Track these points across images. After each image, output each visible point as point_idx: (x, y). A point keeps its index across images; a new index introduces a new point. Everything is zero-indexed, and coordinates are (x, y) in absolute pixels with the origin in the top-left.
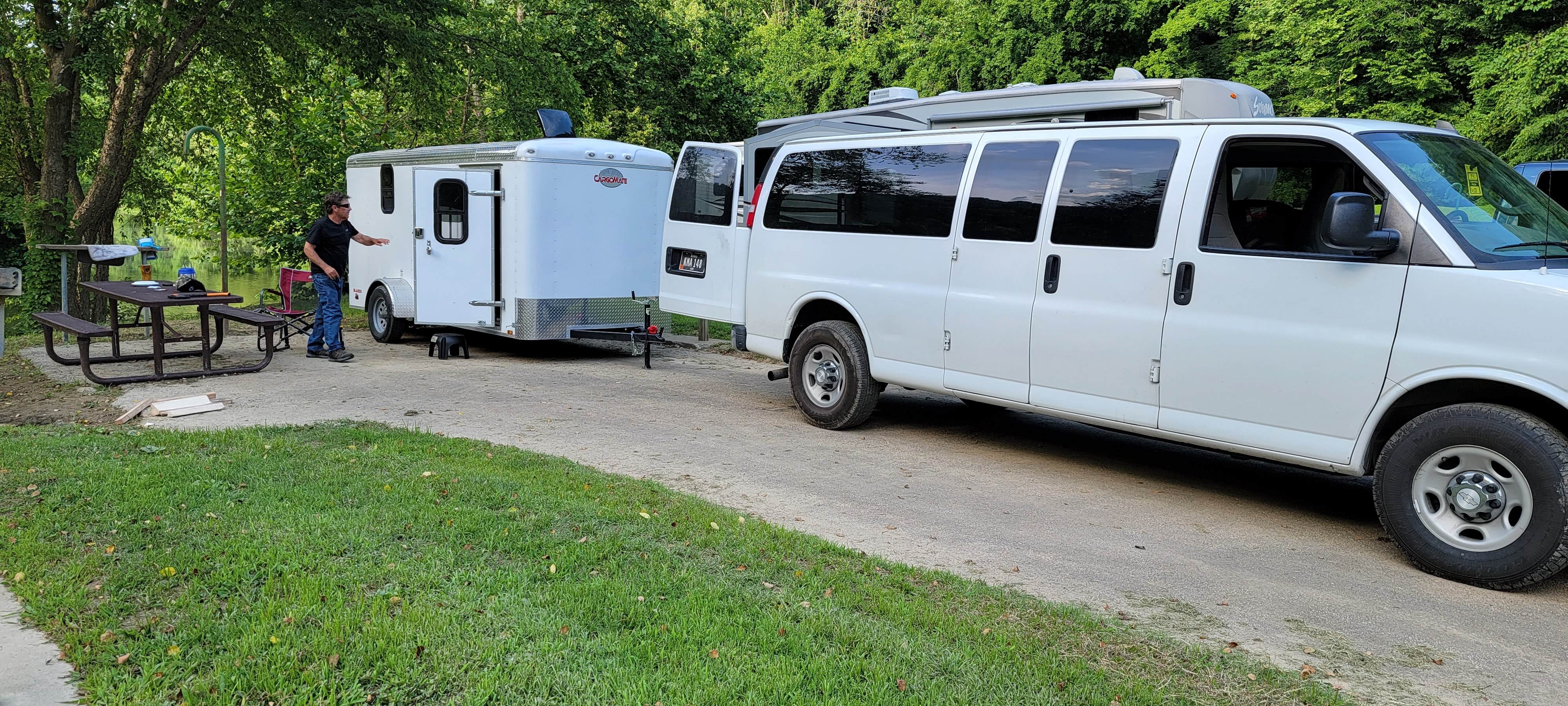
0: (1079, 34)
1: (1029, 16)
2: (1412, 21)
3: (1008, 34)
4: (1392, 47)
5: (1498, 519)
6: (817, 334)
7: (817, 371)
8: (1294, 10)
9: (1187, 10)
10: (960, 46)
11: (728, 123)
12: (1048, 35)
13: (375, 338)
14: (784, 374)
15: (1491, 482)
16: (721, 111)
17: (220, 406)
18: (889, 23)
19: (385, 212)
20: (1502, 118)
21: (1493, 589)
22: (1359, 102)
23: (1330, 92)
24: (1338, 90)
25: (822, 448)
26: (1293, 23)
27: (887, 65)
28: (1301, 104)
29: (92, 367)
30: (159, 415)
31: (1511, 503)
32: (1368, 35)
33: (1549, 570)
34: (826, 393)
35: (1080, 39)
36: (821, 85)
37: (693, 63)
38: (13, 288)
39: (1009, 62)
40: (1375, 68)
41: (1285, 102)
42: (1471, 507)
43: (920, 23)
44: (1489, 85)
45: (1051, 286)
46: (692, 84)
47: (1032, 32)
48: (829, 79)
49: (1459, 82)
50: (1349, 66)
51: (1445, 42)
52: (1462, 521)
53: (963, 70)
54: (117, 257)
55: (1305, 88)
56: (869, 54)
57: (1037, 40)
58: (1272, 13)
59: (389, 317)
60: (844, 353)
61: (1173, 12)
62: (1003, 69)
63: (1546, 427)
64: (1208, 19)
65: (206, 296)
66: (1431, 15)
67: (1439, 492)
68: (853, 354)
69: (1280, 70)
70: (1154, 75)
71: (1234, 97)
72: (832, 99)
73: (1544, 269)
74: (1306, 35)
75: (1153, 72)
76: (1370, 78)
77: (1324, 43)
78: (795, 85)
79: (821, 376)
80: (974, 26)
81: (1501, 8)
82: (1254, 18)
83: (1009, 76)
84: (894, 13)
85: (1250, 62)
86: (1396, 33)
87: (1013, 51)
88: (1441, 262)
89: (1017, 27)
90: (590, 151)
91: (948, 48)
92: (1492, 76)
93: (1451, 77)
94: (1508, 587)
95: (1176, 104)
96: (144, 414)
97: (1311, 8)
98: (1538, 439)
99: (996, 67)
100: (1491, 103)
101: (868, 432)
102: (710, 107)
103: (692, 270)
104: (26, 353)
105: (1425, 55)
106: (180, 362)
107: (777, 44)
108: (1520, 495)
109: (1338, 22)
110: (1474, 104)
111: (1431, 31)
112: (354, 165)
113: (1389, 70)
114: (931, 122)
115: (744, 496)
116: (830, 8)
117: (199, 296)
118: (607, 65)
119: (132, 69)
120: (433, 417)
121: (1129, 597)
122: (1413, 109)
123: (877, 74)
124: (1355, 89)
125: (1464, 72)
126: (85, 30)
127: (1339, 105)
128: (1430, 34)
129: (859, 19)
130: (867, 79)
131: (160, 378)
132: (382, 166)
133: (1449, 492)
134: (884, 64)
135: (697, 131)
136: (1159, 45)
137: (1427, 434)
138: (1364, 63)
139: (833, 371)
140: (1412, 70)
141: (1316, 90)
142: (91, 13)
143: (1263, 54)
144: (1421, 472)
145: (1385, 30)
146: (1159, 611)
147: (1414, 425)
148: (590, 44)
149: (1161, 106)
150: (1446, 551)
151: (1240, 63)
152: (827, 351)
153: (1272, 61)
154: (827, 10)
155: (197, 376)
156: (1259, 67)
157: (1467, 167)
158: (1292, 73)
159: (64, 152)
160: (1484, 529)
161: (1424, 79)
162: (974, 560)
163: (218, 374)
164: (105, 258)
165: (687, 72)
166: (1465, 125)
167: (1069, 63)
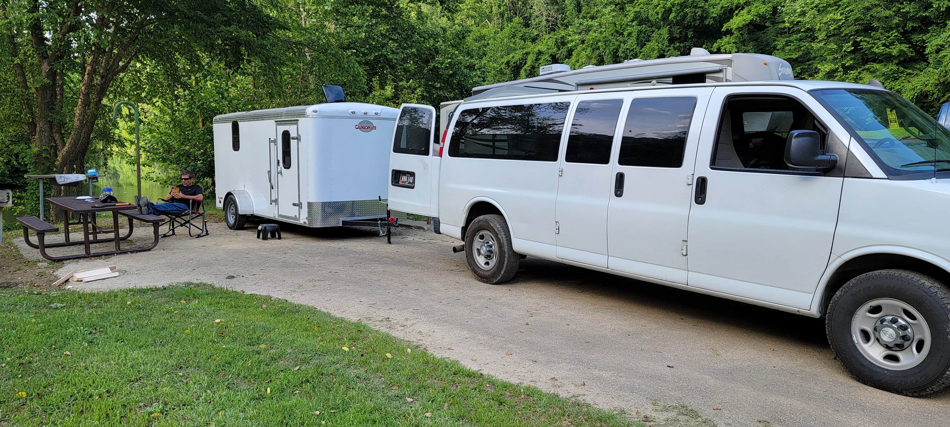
0: (678, 27)
1: (647, 17)
2: (888, 13)
3: (635, 29)
4: (876, 29)
5: (909, 348)
6: (481, 223)
7: (481, 247)
8: (812, 9)
9: (745, 11)
10: (605, 37)
11: (459, 88)
12: (659, 29)
13: (229, 227)
14: (462, 249)
15: (904, 323)
16: (455, 81)
17: (117, 274)
18: (562, 25)
19: (235, 150)
20: (947, 72)
21: (907, 395)
22: (856, 64)
23: (837, 58)
24: (842, 57)
25: (480, 297)
26: (812, 16)
27: (561, 50)
28: (819, 66)
29: (46, 249)
30: (78, 281)
31: (917, 337)
32: (860, 22)
33: (943, 384)
34: (487, 261)
35: (679, 30)
36: (521, 63)
37: (437, 53)
38: (7, 202)
39: (636, 46)
40: (865, 42)
41: (810, 65)
42: (890, 340)
43: (580, 24)
44: (938, 51)
45: (619, 192)
46: (436, 65)
47: (649, 27)
48: (526, 59)
49: (919, 49)
50: (849, 42)
51: (910, 25)
52: (885, 349)
53: (607, 51)
54: (73, 181)
55: (821, 56)
56: (550, 43)
57: (653, 32)
58: (799, 10)
59: (236, 213)
60: (496, 235)
61: (737, 12)
62: (632, 50)
63: (939, 286)
64: (759, 15)
65: (115, 205)
66: (899, 9)
67: (870, 329)
68: (502, 236)
69: (805, 45)
70: (726, 51)
71: (766, 64)
72: (528, 72)
73: (934, 179)
74: (820, 23)
75: (725, 49)
76: (862, 49)
77: (832, 28)
78: (506, 64)
79: (484, 250)
80: (614, 25)
81: (944, 4)
82: (787, 14)
83: (636, 54)
84: (565, 19)
85: (786, 41)
86: (878, 21)
87: (638, 39)
88: (865, 175)
89: (640, 24)
90: (352, 111)
91: (598, 39)
92: (940, 46)
93: (913, 46)
94: (916, 395)
95: (729, 69)
96: (70, 280)
97: (823, 7)
98: (933, 295)
99: (628, 49)
100: (939, 62)
101: (514, 285)
102: (448, 79)
103: (407, 184)
104: (15, 241)
105: (896, 34)
106: (105, 245)
107: (495, 39)
108: (923, 332)
109: (841, 15)
110: (929, 63)
111: (900, 19)
112: (217, 122)
113: (874, 43)
114: (578, 85)
115: (420, 332)
116: (527, 17)
117: (111, 206)
118: (385, 56)
119: (92, 68)
120: (243, 279)
121: (654, 404)
122: (890, 68)
123: (555, 56)
124: (853, 56)
125: (922, 44)
126: (61, 45)
127: (843, 66)
128: (899, 21)
129: (544, 23)
130: (549, 59)
131: (88, 256)
132: (233, 122)
133: (875, 329)
134: (559, 50)
135: (440, 94)
136: (729, 32)
137: (860, 290)
138: (858, 40)
139: (491, 247)
140: (889, 43)
141: (828, 57)
142: (64, 35)
143: (794, 36)
144: (856, 316)
145: (871, 19)
146: (672, 415)
147: (851, 284)
148: (374, 43)
149: (720, 71)
150: (875, 369)
151: (780, 43)
152: (487, 234)
153: (800, 40)
154: (525, 18)
155: (111, 254)
156: (792, 44)
157: (888, 110)
158: (813, 47)
159: (49, 119)
160: (900, 355)
161: (897, 49)
162: (557, 377)
163: (125, 252)
164: (65, 182)
165: (433, 58)
166: (924, 76)
167: (672, 45)
